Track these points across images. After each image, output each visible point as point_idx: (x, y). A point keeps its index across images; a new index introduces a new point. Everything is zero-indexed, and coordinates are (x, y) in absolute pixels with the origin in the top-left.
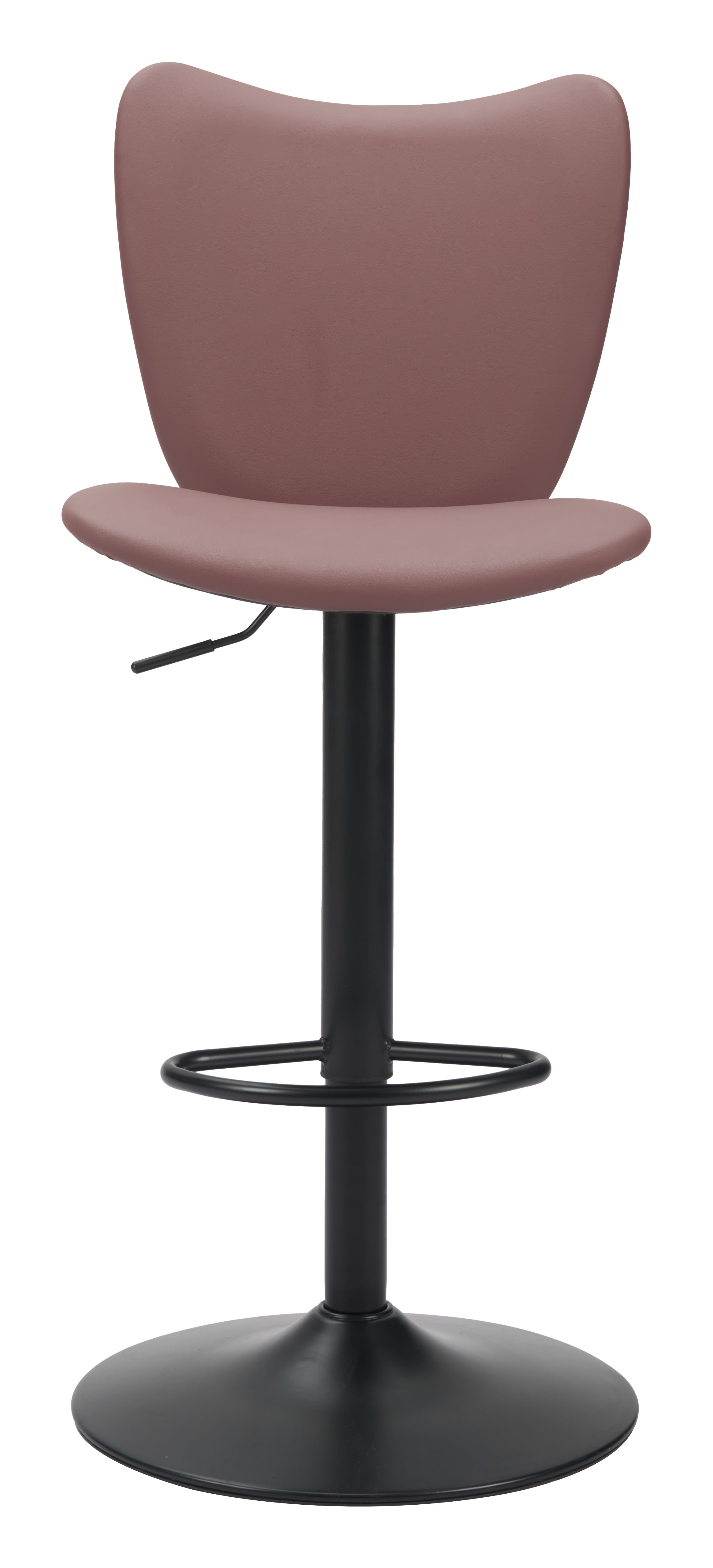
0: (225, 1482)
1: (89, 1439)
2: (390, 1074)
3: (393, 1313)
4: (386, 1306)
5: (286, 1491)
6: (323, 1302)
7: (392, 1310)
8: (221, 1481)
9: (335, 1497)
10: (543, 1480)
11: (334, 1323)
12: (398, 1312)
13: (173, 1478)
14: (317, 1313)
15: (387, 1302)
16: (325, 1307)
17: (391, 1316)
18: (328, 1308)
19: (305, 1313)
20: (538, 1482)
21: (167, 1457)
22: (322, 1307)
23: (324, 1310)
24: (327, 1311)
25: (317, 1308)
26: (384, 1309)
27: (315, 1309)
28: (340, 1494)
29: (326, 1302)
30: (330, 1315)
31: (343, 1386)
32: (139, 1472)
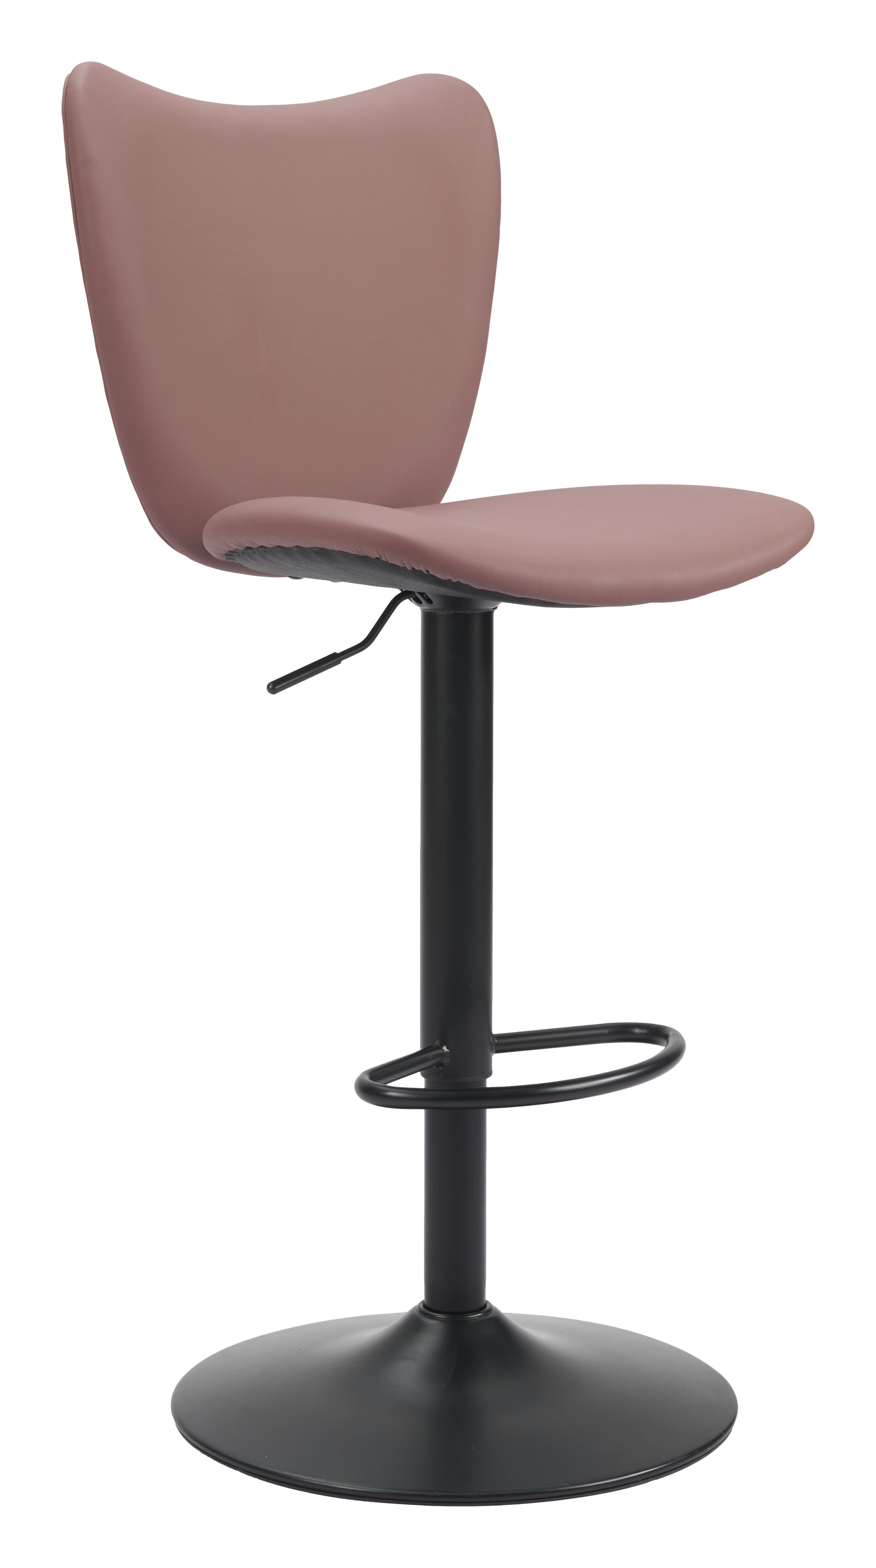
0: (325, 1482)
1: (188, 1438)
2: (489, 1074)
3: (493, 1313)
4: (485, 1306)
5: (385, 1490)
6: (423, 1302)
7: (491, 1309)
8: (321, 1480)
9: (435, 1496)
10: (643, 1480)
11: (435, 1328)
12: (497, 1312)
13: (272, 1477)
14: (416, 1312)
15: (487, 1301)
16: (425, 1306)
17: (491, 1315)
18: (428, 1308)
19: (402, 1313)
20: (638, 1481)
21: (266, 1457)
22: (422, 1307)
23: (424, 1310)
24: (427, 1311)
25: (417, 1308)
26: (484, 1308)
27: (414, 1309)
28: (438, 1494)
29: (425, 1302)
30: (429, 1314)
31: (443, 1386)
32: (240, 1471)
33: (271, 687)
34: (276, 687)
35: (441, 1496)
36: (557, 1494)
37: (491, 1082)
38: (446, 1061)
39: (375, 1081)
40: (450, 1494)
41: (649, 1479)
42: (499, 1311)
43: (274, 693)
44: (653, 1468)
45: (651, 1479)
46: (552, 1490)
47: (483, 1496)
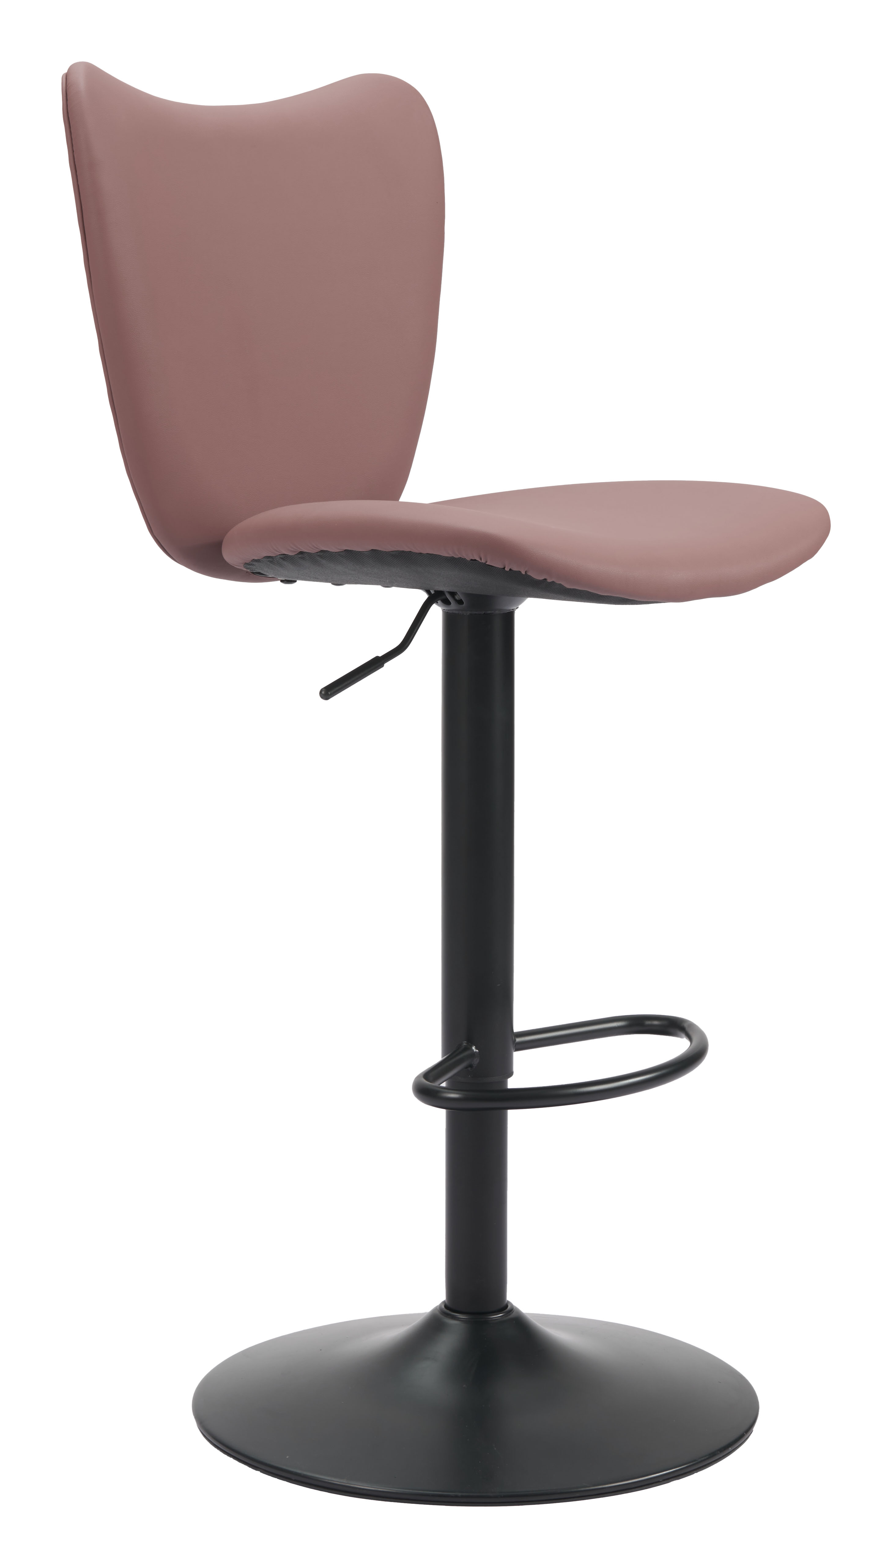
0: (346, 1482)
1: (210, 1439)
2: (510, 1074)
3: (514, 1313)
4: (507, 1306)
5: (411, 1491)
6: (444, 1302)
7: (513, 1310)
8: (342, 1481)
9: (456, 1496)
10: (664, 1480)
11: (457, 1327)
12: (519, 1312)
13: (294, 1477)
14: (437, 1312)
15: (508, 1302)
16: (446, 1306)
17: (512, 1316)
18: (449, 1309)
19: (425, 1313)
20: (659, 1482)
22: (443, 1307)
23: (445, 1310)
24: (448, 1311)
25: (438, 1308)
26: (506, 1308)
27: (435, 1309)
28: (460, 1494)
29: (446, 1302)
30: (450, 1315)
31: (464, 1386)
32: (261, 1472)
33: (323, 693)
34: (328, 692)
35: (462, 1497)
36: (578, 1495)
37: (513, 1083)
38: (476, 1061)
39: (430, 1082)
40: (471, 1494)
41: (670, 1480)
42: (521, 1311)
43: (327, 699)
44: (675, 1468)
45: (672, 1479)
46: (573, 1490)
47: (505, 1497)
